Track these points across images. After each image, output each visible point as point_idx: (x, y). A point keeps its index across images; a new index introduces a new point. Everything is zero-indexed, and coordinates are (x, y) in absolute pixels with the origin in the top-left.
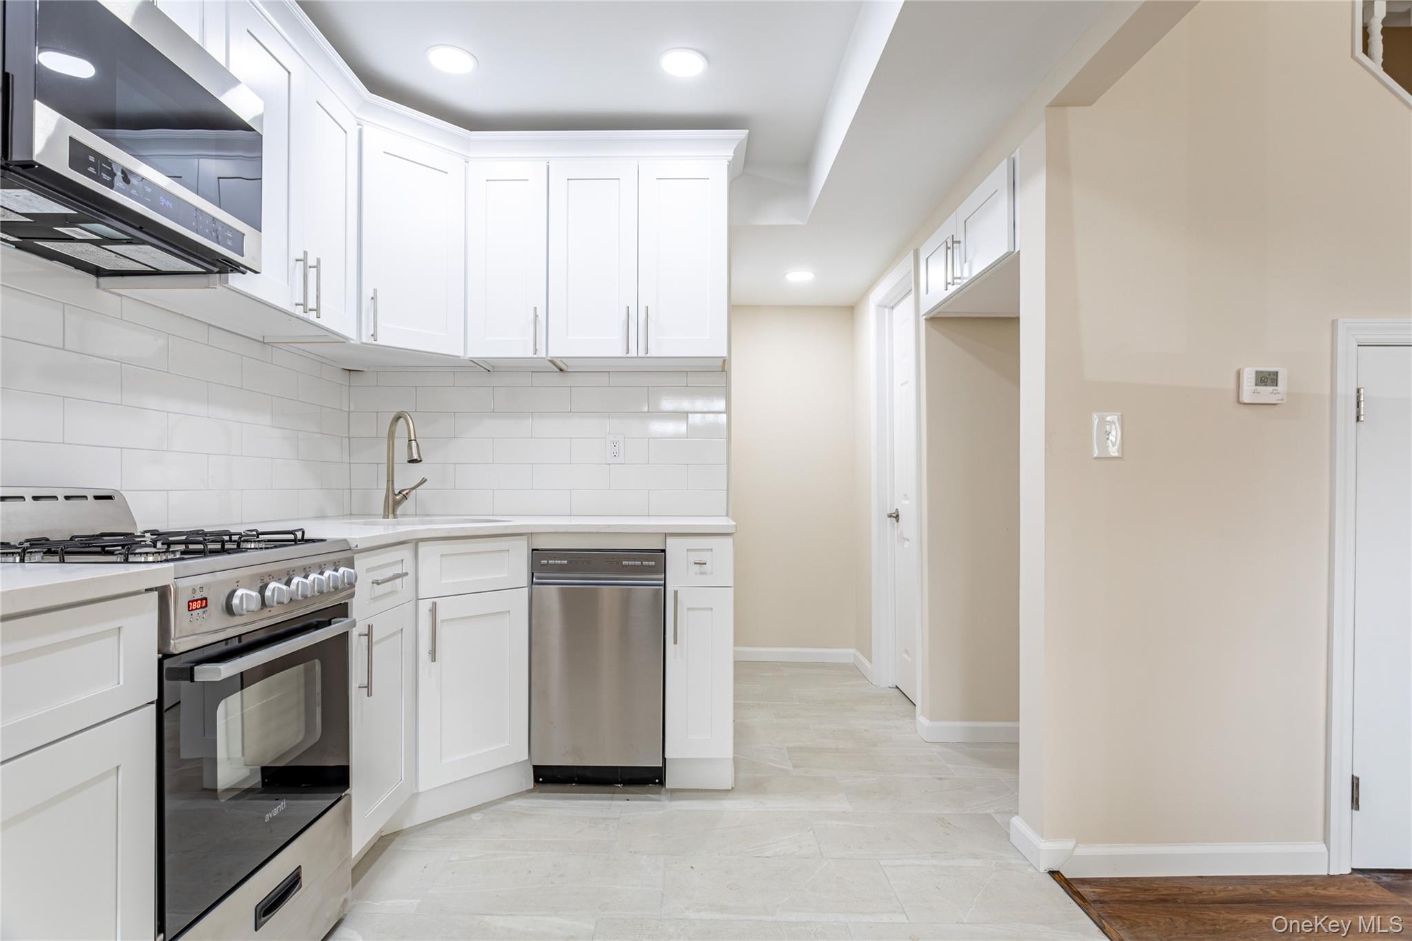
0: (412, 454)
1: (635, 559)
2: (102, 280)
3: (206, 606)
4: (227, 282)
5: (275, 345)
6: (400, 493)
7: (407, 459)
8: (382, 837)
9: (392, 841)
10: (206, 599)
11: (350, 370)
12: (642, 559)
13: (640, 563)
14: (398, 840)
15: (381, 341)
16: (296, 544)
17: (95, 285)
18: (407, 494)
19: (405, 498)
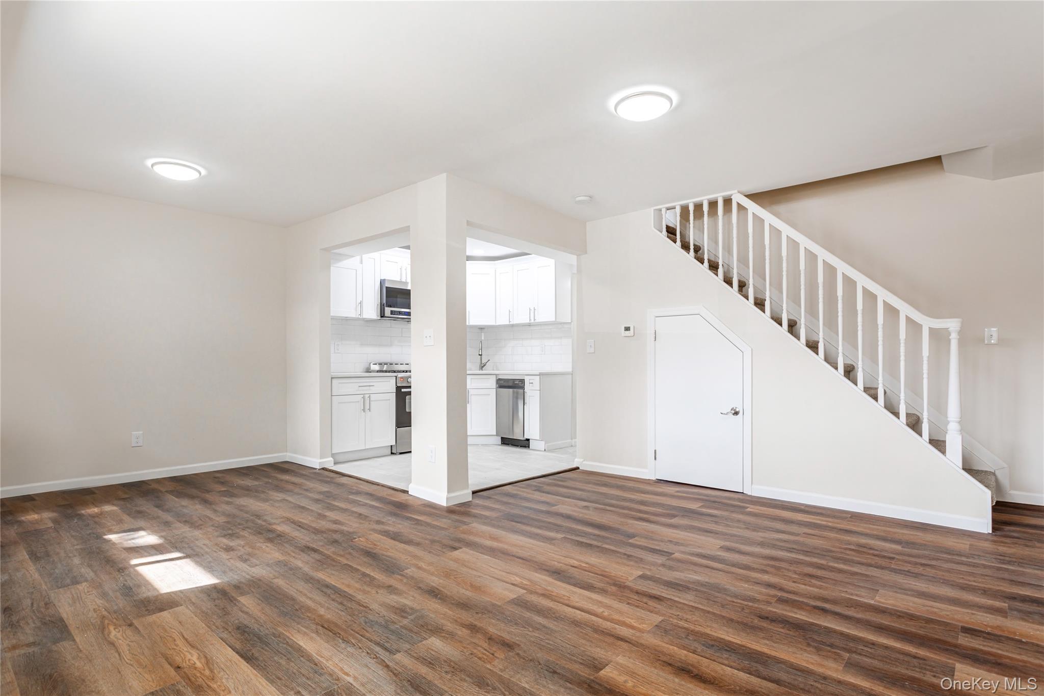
3: (401, 380)
6: (483, 364)
19: (485, 365)
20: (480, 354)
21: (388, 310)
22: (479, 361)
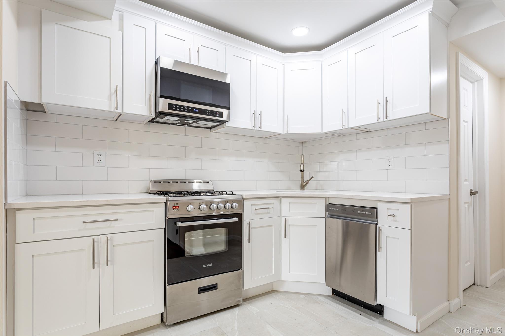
0: (301, 168)
1: (363, 211)
2: (212, 130)
3: (178, 208)
4: (226, 125)
5: (268, 138)
6: (306, 182)
7: (299, 170)
8: (273, 290)
9: (274, 292)
10: (178, 206)
11: (302, 142)
12: (366, 211)
13: (365, 213)
14: (276, 293)
15: (290, 132)
16: (223, 195)
17: (210, 131)
18: (307, 182)
19: (307, 184)
20: (302, 169)
21: (163, 104)
22: (300, 179)
